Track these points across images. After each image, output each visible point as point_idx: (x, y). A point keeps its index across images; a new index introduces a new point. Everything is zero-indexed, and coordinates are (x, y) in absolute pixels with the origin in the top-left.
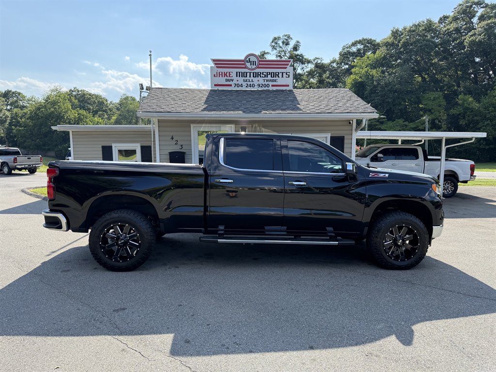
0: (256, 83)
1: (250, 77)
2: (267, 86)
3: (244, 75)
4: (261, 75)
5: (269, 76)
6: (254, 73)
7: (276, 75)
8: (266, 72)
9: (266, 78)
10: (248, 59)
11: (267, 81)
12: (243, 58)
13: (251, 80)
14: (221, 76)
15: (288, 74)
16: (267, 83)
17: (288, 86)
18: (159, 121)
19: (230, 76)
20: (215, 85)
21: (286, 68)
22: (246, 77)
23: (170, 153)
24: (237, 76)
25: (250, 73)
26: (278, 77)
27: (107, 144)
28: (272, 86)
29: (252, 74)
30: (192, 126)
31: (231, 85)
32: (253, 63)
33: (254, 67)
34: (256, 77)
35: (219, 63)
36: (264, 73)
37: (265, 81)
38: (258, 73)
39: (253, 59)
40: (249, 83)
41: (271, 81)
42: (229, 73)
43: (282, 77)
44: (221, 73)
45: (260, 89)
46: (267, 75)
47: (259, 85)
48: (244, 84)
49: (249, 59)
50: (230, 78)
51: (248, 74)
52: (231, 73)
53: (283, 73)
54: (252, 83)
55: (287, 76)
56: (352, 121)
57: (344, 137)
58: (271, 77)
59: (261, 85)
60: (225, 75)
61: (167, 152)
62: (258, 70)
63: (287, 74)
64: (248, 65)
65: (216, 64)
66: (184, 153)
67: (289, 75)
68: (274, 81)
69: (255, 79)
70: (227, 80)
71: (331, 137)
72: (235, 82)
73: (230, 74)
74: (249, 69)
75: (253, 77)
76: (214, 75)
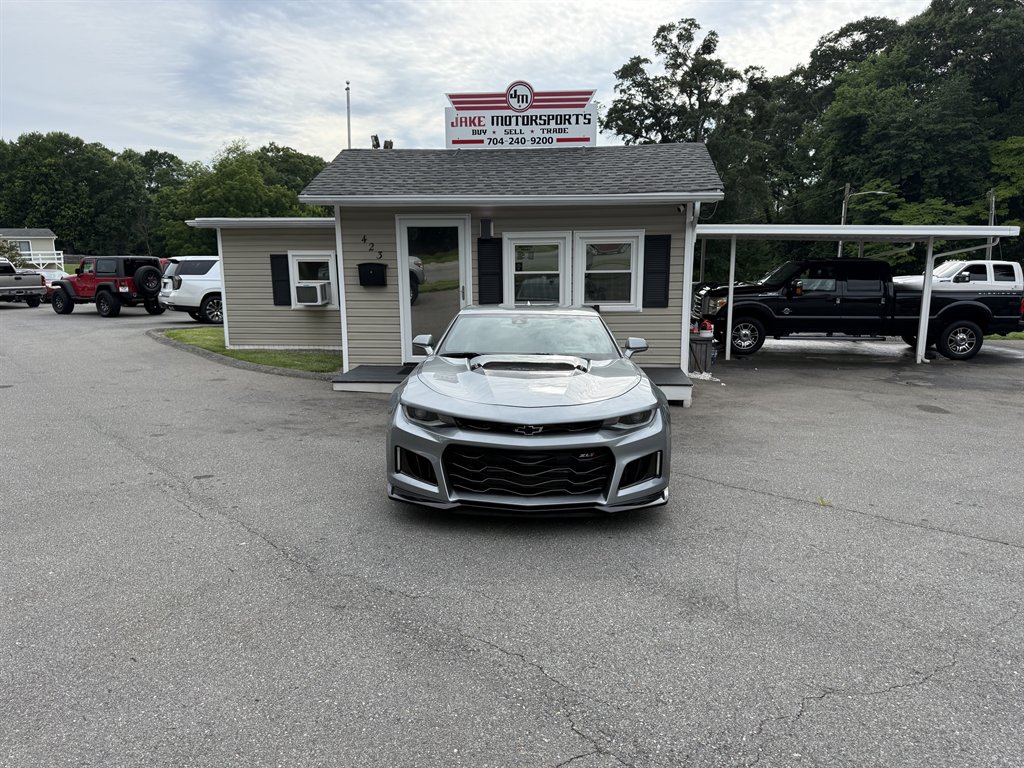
0: (528, 136)
1: (517, 124)
2: (549, 140)
3: (506, 121)
4: (538, 121)
5: (553, 122)
6: (523, 117)
7: (566, 119)
8: (547, 114)
9: (546, 127)
10: (512, 92)
11: (549, 131)
12: (503, 90)
13: (518, 131)
14: (464, 124)
15: (588, 117)
16: (547, 136)
17: (587, 140)
18: (342, 210)
19: (479, 125)
20: (454, 142)
21: (583, 106)
22: (510, 124)
23: (360, 265)
24: (493, 124)
25: (517, 117)
26: (570, 123)
27: (278, 251)
28: (559, 140)
29: (520, 119)
30: (397, 217)
31: (482, 142)
32: (522, 98)
33: (524, 105)
34: (528, 124)
35: (461, 101)
36: (543, 118)
37: (545, 131)
38: (532, 117)
39: (521, 90)
40: (515, 137)
41: (555, 131)
42: (479, 118)
43: (577, 123)
44: (463, 120)
45: (536, 147)
46: (549, 119)
47: (533, 140)
48: (507, 138)
49: (515, 91)
50: (481, 128)
51: (514, 120)
52: (482, 119)
53: (577, 116)
54: (520, 136)
55: (587, 121)
56: (685, 206)
57: (670, 236)
58: (557, 123)
59: (537, 140)
60: (472, 122)
61: (355, 264)
62: (531, 112)
63: (585, 118)
64: (513, 102)
65: (454, 103)
66: (384, 267)
67: (589, 120)
68: (561, 131)
69: (526, 129)
70: (474, 132)
71: (646, 237)
72: (489, 134)
73: (480, 121)
74: (515, 110)
75: (523, 124)
76: (452, 123)
